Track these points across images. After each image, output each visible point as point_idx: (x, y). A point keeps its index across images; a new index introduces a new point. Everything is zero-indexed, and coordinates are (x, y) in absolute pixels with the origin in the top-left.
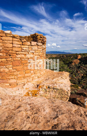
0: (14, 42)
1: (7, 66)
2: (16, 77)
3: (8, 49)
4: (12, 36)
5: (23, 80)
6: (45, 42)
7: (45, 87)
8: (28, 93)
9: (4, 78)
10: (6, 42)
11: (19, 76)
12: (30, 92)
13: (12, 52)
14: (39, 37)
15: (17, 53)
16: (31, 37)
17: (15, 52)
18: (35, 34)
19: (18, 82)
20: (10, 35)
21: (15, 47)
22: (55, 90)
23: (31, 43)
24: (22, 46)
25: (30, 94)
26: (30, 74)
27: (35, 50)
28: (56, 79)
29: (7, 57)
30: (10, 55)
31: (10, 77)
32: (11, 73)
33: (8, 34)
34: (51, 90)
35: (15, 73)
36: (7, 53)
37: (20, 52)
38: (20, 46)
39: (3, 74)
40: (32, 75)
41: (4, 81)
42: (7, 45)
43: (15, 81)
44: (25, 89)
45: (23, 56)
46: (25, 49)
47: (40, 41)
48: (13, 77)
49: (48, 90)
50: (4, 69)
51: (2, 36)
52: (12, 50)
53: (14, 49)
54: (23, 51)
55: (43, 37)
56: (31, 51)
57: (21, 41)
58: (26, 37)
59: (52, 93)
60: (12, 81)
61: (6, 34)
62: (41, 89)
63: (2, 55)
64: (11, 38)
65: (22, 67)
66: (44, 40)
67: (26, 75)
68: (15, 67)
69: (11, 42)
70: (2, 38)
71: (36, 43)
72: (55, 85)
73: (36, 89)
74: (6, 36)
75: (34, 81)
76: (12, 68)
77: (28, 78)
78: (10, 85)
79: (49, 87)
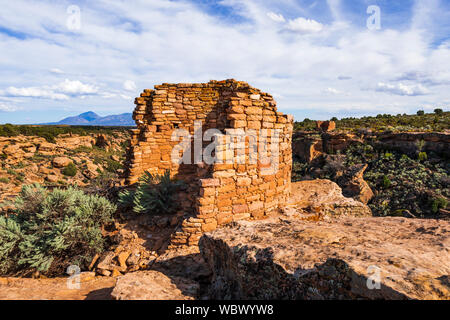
0: (265, 118)
2: (263, 196)
4: (262, 104)
7: (328, 208)
9: (242, 200)
10: (253, 117)
11: (268, 192)
19: (266, 207)
20: (259, 104)
21: (265, 128)
22: (349, 209)
24: (276, 126)
26: (283, 187)
31: (252, 198)
33: (256, 101)
34: (341, 209)
35: (262, 187)
38: (272, 125)
41: (241, 208)
43: (260, 204)
49: (336, 211)
50: (244, 179)
51: (247, 107)
59: (344, 216)
60: (256, 206)
61: (253, 101)
62: (323, 213)
64: (261, 110)
69: (261, 118)
70: (246, 109)
72: (343, 202)
73: (313, 215)
74: (253, 105)
76: (256, 176)
78: (251, 216)
79: (336, 207)
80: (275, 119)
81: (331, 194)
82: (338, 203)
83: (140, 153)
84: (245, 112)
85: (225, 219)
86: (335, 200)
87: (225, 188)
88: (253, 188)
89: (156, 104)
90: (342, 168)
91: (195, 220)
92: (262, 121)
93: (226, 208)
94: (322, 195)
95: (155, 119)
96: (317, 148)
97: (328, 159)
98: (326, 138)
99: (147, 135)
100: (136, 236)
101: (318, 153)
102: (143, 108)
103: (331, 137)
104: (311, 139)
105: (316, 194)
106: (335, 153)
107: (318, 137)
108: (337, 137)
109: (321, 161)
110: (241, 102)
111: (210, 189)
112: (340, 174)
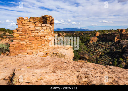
0: (30, 25)
1: (25, 41)
2: (32, 48)
3: (26, 29)
4: (28, 20)
5: (36, 51)
6: (53, 23)
9: (23, 49)
10: (25, 24)
11: (34, 47)
13: (29, 31)
14: (48, 19)
15: (32, 32)
16: (42, 18)
17: (31, 31)
18: (45, 16)
19: (33, 51)
23: (41, 25)
24: (36, 27)
26: (41, 46)
27: (44, 30)
28: (60, 49)
29: (25, 34)
30: (27, 33)
31: (27, 48)
32: (28, 46)
33: (26, 19)
34: (55, 55)
35: (31, 45)
36: (25, 32)
37: (34, 31)
38: (34, 27)
39: (23, 46)
40: (42, 47)
41: (23, 51)
42: (25, 27)
43: (31, 51)
44: (38, 55)
45: (36, 33)
46: (37, 29)
47: (49, 22)
48: (29, 48)
49: (53, 55)
50: (23, 43)
52: (29, 30)
53: (30, 29)
54: (36, 30)
55: (52, 19)
56: (42, 30)
58: (38, 18)
59: (55, 57)
61: (25, 19)
62: (48, 55)
63: (22, 33)
64: (28, 22)
65: (35, 41)
66: (52, 21)
67: (39, 47)
68: (30, 42)
69: (28, 25)
70: (22, 22)
71: (45, 24)
72: (58, 52)
73: (45, 55)
74: (25, 21)
75: (44, 51)
76: (28, 42)
77: (40, 49)
79: (53, 53)
80: (35, 25)
87: (17, 45)
90: (126, 45)
91: (9, 53)
93: (18, 51)
96: (117, 38)
97: (121, 41)
98: (121, 35)
101: (118, 39)
103: (123, 34)
104: (116, 35)
106: (124, 39)
107: (118, 35)
108: (125, 34)
109: (119, 42)
110: (20, 20)
111: (11, 45)
112: (124, 46)
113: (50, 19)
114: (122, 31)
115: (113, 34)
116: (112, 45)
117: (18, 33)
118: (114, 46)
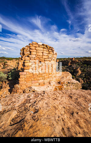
0: (44, 52)
3: (40, 57)
5: (48, 80)
7: (66, 83)
8: (56, 88)
9: (35, 79)
10: (39, 51)
11: (46, 77)
12: (57, 88)
13: (42, 59)
17: (44, 59)
19: (45, 81)
20: (42, 46)
21: (44, 55)
22: (73, 84)
24: (49, 55)
25: (58, 89)
26: (52, 75)
31: (39, 78)
33: (40, 45)
34: (70, 84)
35: (43, 75)
37: (47, 59)
38: (47, 54)
39: (35, 76)
42: (39, 54)
43: (43, 80)
46: (50, 57)
48: (42, 78)
49: (68, 84)
51: (36, 47)
53: (44, 57)
54: (49, 58)
57: (48, 51)
59: (71, 86)
60: (41, 81)
61: (39, 45)
64: (42, 49)
69: (42, 52)
70: (36, 48)
72: (72, 81)
73: (60, 85)
74: (39, 47)
77: (50, 78)
78: (39, 84)
79: (68, 83)
80: (48, 53)
81: (68, 78)
82: (69, 82)
83: (21, 63)
84: (35, 49)
85: (29, 85)
86: (69, 80)
87: (29, 75)
88: (40, 75)
89: (25, 51)
91: (18, 85)
92: (43, 53)
93: (29, 82)
94: (65, 78)
95: (25, 55)
96: (70, 63)
98: (72, 61)
99: (22, 58)
100: (8, 86)
102: (22, 52)
103: (73, 61)
104: (69, 61)
105: (63, 77)
106: (74, 64)
107: (71, 61)
108: (75, 61)
109: (71, 66)
110: (34, 45)
111: (22, 76)
112: (74, 68)
113: (50, 48)
114: (72, 59)
115: (67, 61)
116: (67, 68)
117: (30, 61)
118: (68, 68)
